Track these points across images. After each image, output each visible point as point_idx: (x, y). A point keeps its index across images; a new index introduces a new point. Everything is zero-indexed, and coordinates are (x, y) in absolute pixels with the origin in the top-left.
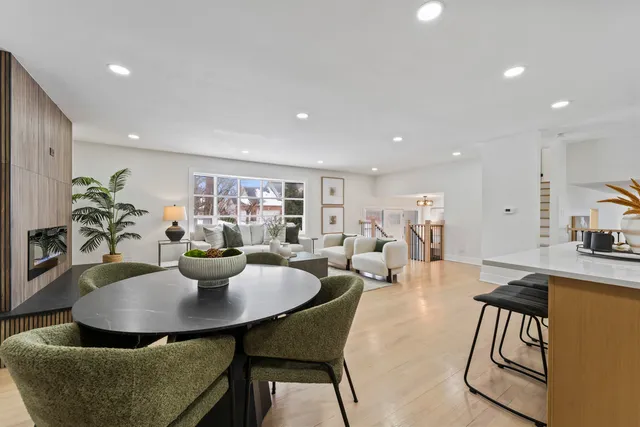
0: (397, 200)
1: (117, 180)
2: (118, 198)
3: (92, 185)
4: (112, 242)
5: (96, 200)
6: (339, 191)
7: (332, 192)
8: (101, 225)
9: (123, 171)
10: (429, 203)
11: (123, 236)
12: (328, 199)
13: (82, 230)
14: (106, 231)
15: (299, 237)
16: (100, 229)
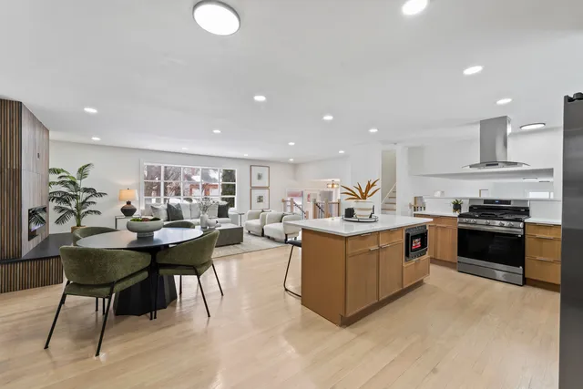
0: (314, 182)
1: (83, 172)
2: (83, 184)
3: (62, 174)
4: (79, 217)
5: (67, 186)
6: (265, 176)
7: (260, 177)
8: (70, 205)
9: (88, 165)
10: (335, 186)
11: (87, 212)
12: (256, 183)
13: (56, 208)
14: (74, 209)
15: (229, 213)
16: (69, 207)
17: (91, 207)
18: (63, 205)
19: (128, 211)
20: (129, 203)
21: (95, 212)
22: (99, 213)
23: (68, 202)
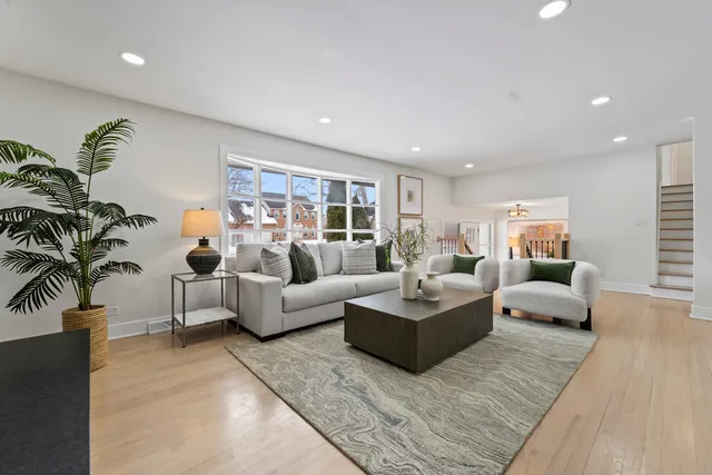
1: (97, 146)
2: (96, 187)
3: (30, 160)
5: (44, 189)
6: (417, 196)
7: (410, 196)
8: (59, 247)
9: (114, 127)
10: (523, 213)
11: (106, 268)
12: (405, 207)
13: (10, 256)
14: (70, 259)
16: (56, 255)
17: (115, 254)
18: (35, 248)
19: (202, 263)
20: (204, 242)
21: (125, 265)
22: (136, 268)
23: (53, 239)
